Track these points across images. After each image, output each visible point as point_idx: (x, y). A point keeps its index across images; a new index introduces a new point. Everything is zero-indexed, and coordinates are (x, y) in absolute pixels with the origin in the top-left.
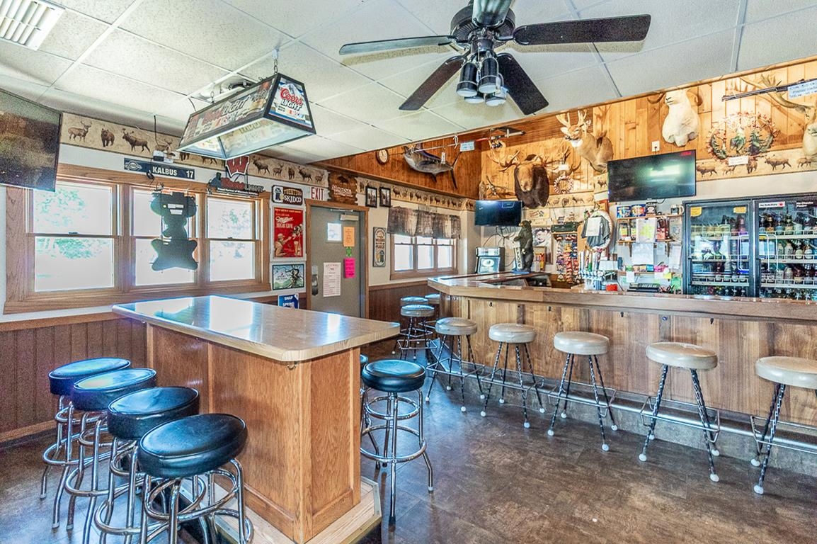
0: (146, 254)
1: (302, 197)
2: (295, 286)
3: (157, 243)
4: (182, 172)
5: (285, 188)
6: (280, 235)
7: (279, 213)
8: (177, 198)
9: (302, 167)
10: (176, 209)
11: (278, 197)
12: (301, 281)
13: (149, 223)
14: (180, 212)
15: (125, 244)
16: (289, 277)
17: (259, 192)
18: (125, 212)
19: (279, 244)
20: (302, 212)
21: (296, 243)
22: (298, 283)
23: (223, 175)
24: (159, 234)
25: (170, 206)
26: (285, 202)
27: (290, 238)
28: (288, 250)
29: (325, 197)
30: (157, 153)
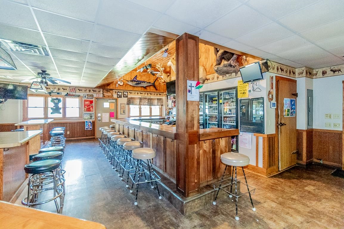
0: (50, 111)
1: (93, 97)
2: (91, 119)
3: (52, 108)
4: (58, 93)
5: (87, 95)
6: (86, 106)
7: (85, 101)
8: (57, 99)
9: (93, 89)
10: (56, 101)
11: (85, 97)
12: (93, 118)
13: (51, 105)
14: (57, 102)
15: (46, 108)
16: (89, 117)
17: (79, 96)
18: (46, 102)
19: (86, 109)
20: (93, 100)
21: (91, 108)
22: (92, 118)
23: (69, 93)
24: (52, 107)
25: (55, 101)
26: (87, 98)
27: (89, 107)
28: (88, 110)
29: (101, 96)
30: (52, 90)
